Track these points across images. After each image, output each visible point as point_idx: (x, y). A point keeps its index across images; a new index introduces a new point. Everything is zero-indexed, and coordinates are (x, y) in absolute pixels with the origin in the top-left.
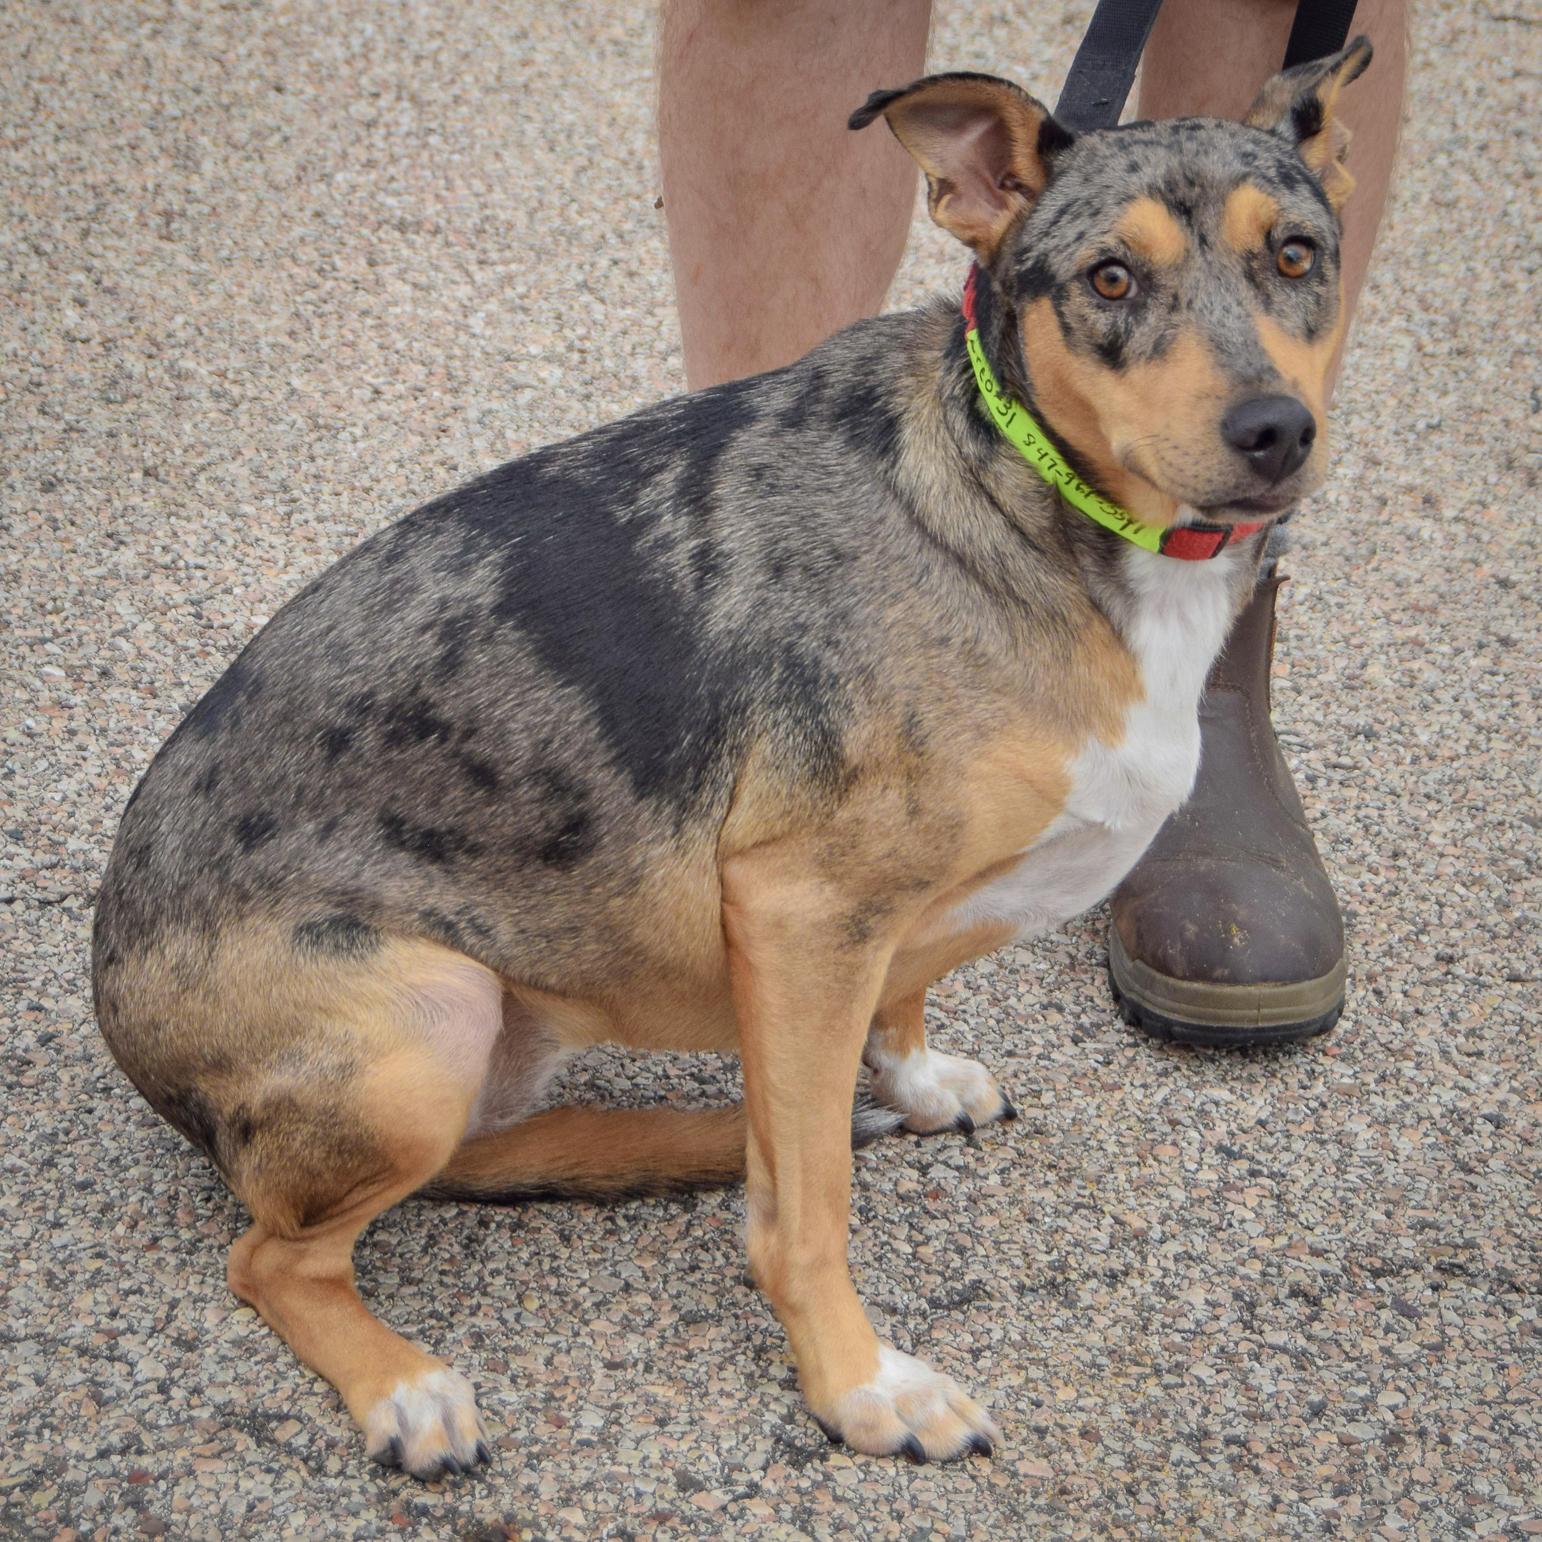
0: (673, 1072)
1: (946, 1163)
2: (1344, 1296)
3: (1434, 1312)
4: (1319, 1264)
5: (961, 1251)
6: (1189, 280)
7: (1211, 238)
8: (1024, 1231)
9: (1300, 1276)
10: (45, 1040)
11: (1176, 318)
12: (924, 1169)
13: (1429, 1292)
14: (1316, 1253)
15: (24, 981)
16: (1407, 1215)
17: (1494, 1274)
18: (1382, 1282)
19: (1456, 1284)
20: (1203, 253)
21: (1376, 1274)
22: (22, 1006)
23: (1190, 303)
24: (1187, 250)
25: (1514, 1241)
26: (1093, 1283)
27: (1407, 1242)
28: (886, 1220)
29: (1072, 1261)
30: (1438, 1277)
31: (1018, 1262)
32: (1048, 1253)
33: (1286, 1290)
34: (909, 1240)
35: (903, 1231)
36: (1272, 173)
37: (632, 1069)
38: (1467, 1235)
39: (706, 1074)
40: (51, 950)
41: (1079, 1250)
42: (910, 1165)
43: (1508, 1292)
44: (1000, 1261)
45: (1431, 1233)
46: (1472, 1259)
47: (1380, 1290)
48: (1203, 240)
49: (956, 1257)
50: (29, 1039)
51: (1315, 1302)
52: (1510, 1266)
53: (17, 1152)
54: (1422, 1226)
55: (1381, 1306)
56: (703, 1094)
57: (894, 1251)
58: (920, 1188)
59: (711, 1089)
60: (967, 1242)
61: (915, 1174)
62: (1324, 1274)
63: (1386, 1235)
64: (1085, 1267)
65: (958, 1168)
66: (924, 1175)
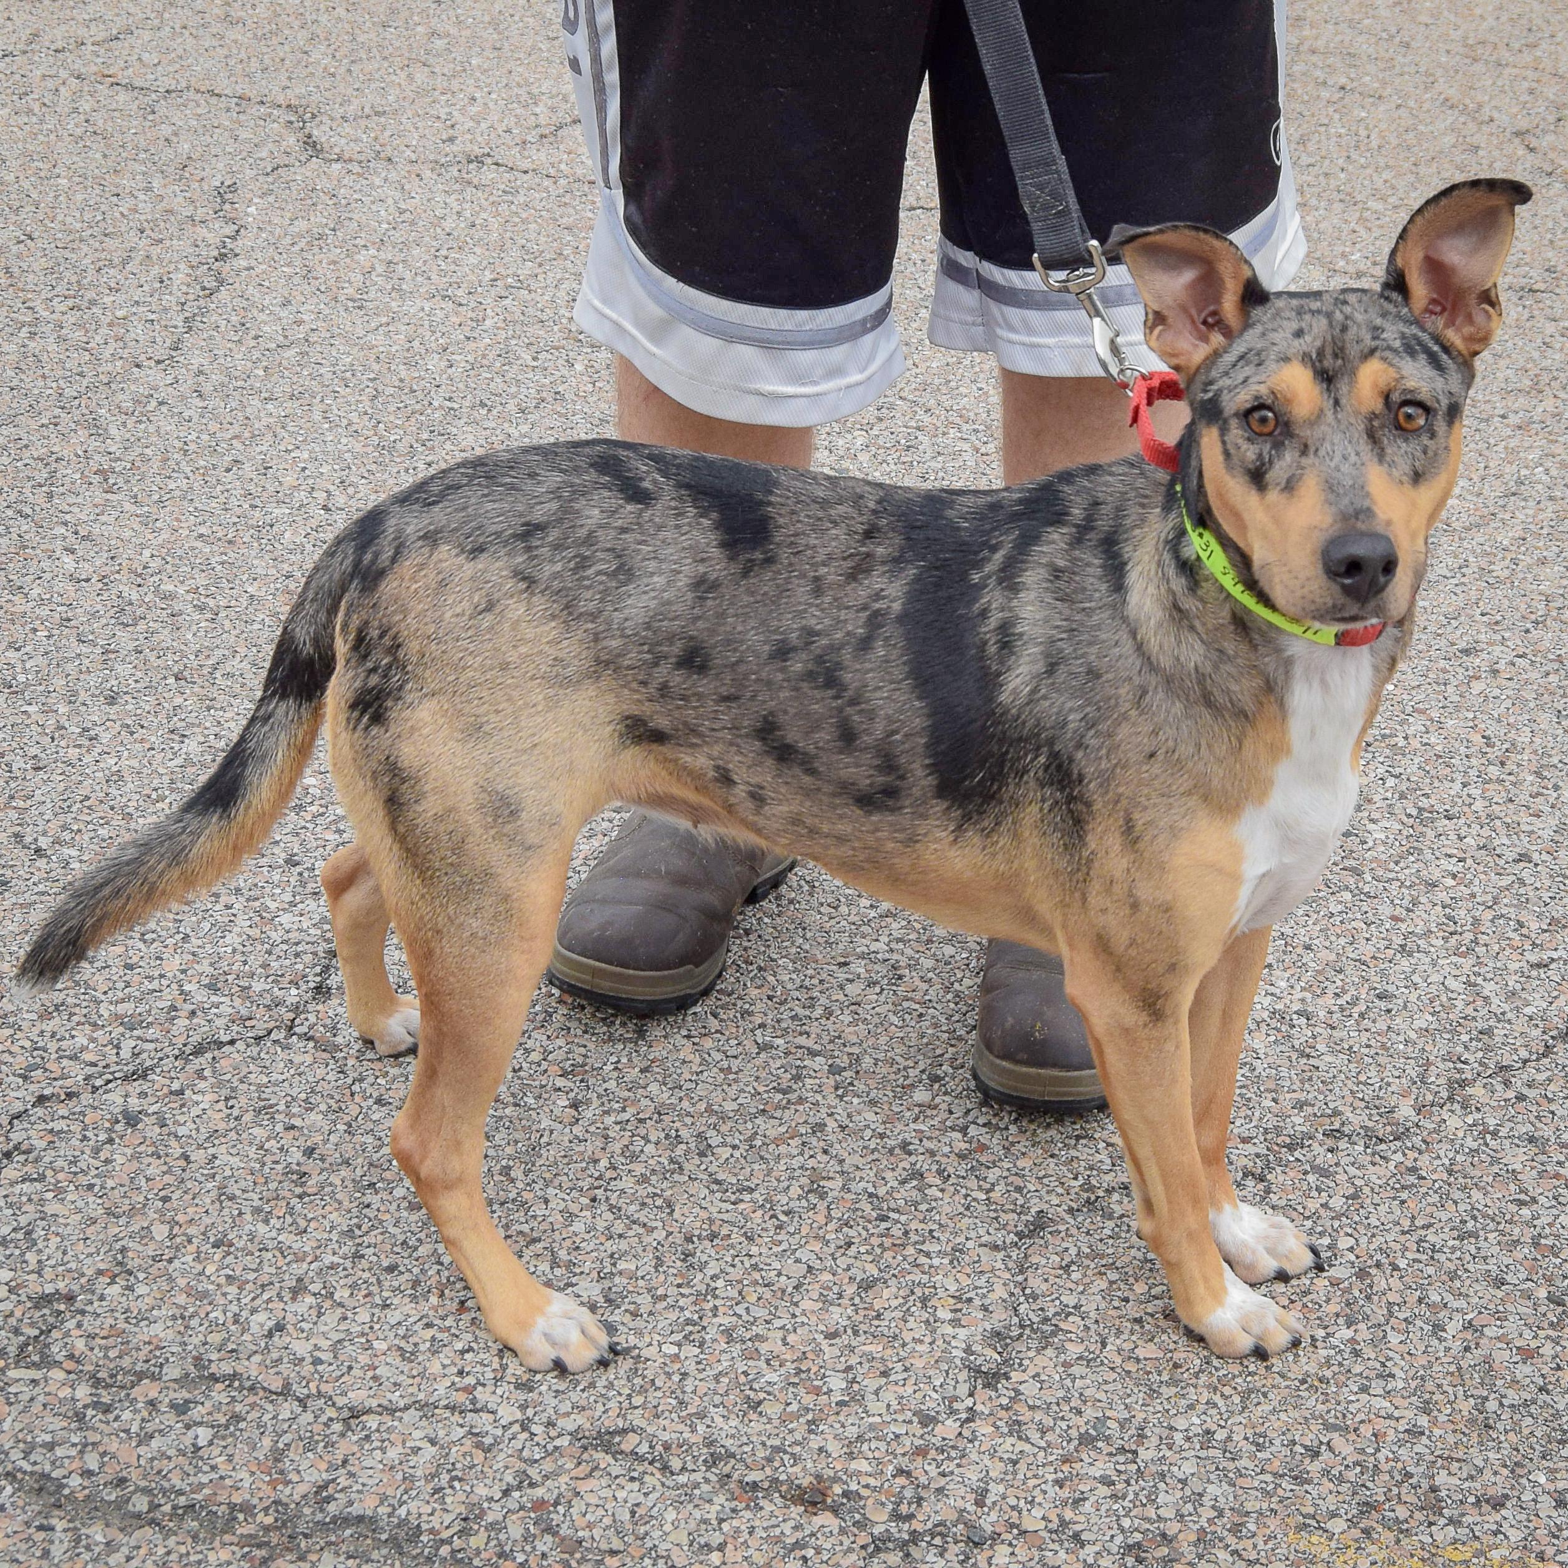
0: (761, 1089)
1: (974, 1123)
2: (1279, 1169)
3: (1340, 1170)
4: (1250, 1149)
5: (1019, 1189)
6: (1318, 432)
7: (1343, 401)
8: (1052, 1165)
9: (1245, 1161)
10: (309, 1152)
11: (1305, 461)
12: (964, 1130)
13: (1330, 1155)
14: (1245, 1140)
15: (271, 1107)
16: (1287, 1099)
17: (1362, 1132)
18: (1297, 1154)
19: (1343, 1144)
20: (1335, 412)
21: (1291, 1148)
22: (279, 1128)
23: (1317, 450)
24: (1322, 410)
25: (1363, 1104)
26: (1116, 1197)
27: (1298, 1120)
28: (958, 1176)
29: (1094, 1182)
30: (1330, 1142)
31: (1060, 1190)
32: (1076, 1178)
33: (1241, 1174)
34: (980, 1188)
35: (973, 1183)
36: (1397, 344)
37: (732, 1091)
38: (1332, 1105)
39: (784, 1086)
40: (281, 1078)
41: (1095, 1173)
42: (953, 1129)
43: (1376, 1144)
44: (1048, 1192)
45: (1309, 1110)
46: (1343, 1124)
47: (1298, 1160)
48: (1337, 403)
49: (1018, 1195)
50: (296, 1156)
51: (1262, 1179)
52: (1371, 1124)
53: (329, 1250)
54: (1300, 1105)
55: (1306, 1173)
56: (789, 1102)
57: (975, 1200)
58: (967, 1145)
59: (793, 1097)
60: (1019, 1182)
61: (959, 1135)
62: (1258, 1156)
63: (1283, 1116)
64: (1105, 1185)
65: (984, 1125)
66: (965, 1135)
